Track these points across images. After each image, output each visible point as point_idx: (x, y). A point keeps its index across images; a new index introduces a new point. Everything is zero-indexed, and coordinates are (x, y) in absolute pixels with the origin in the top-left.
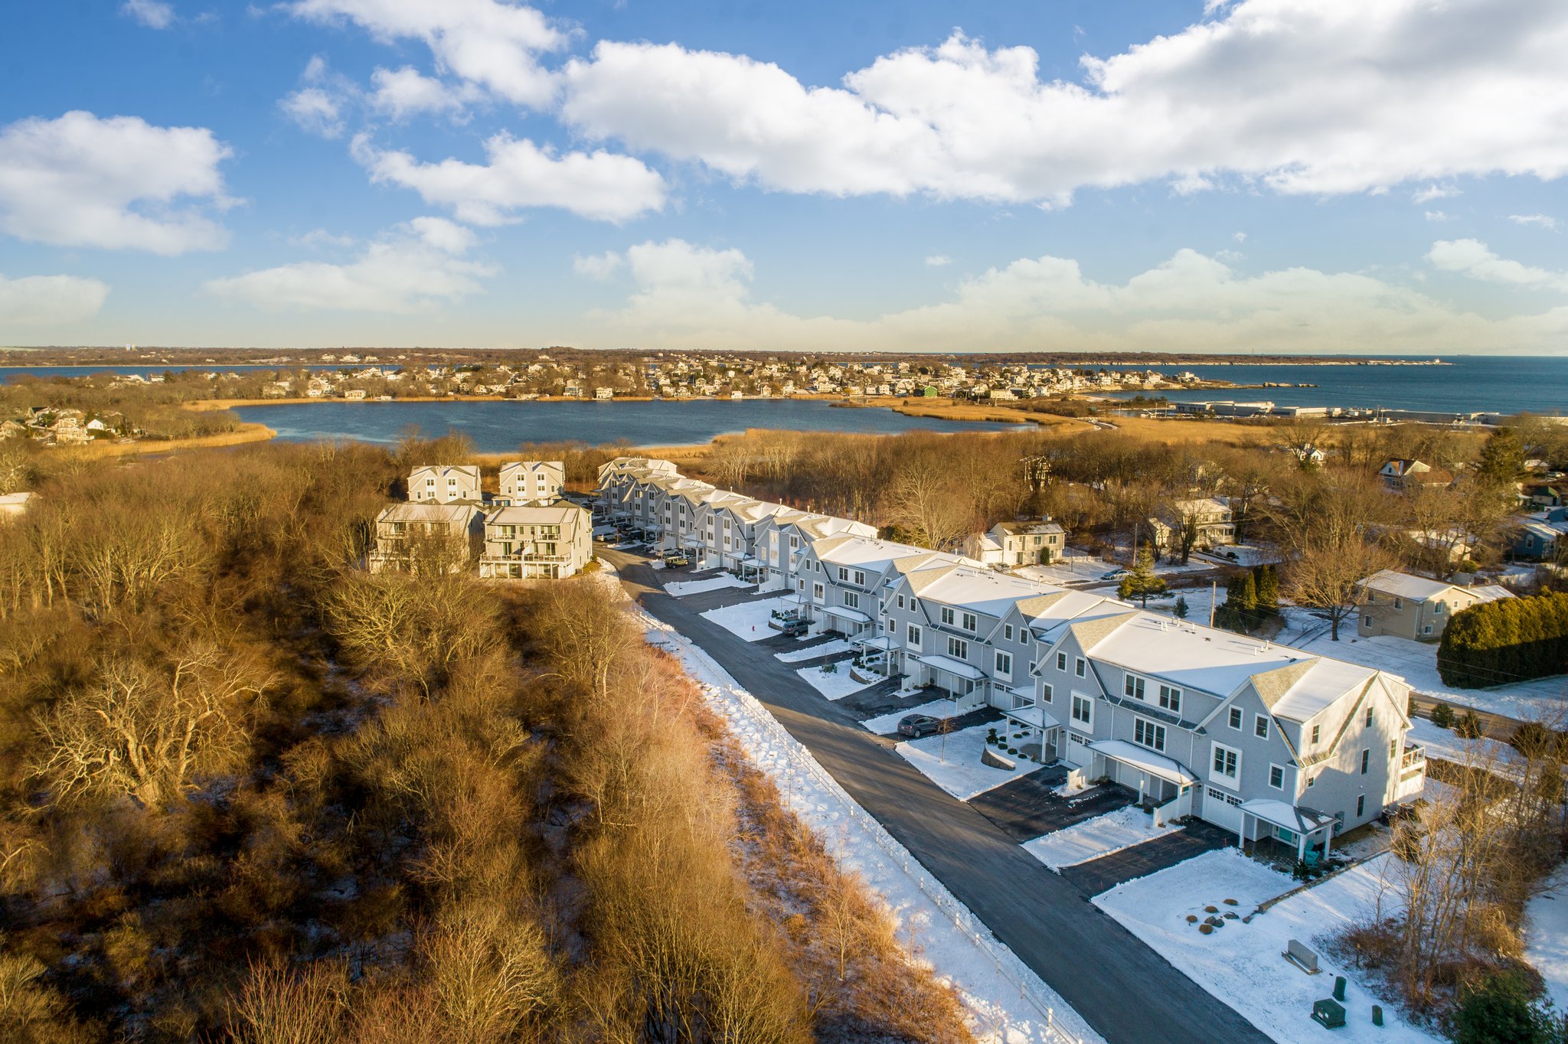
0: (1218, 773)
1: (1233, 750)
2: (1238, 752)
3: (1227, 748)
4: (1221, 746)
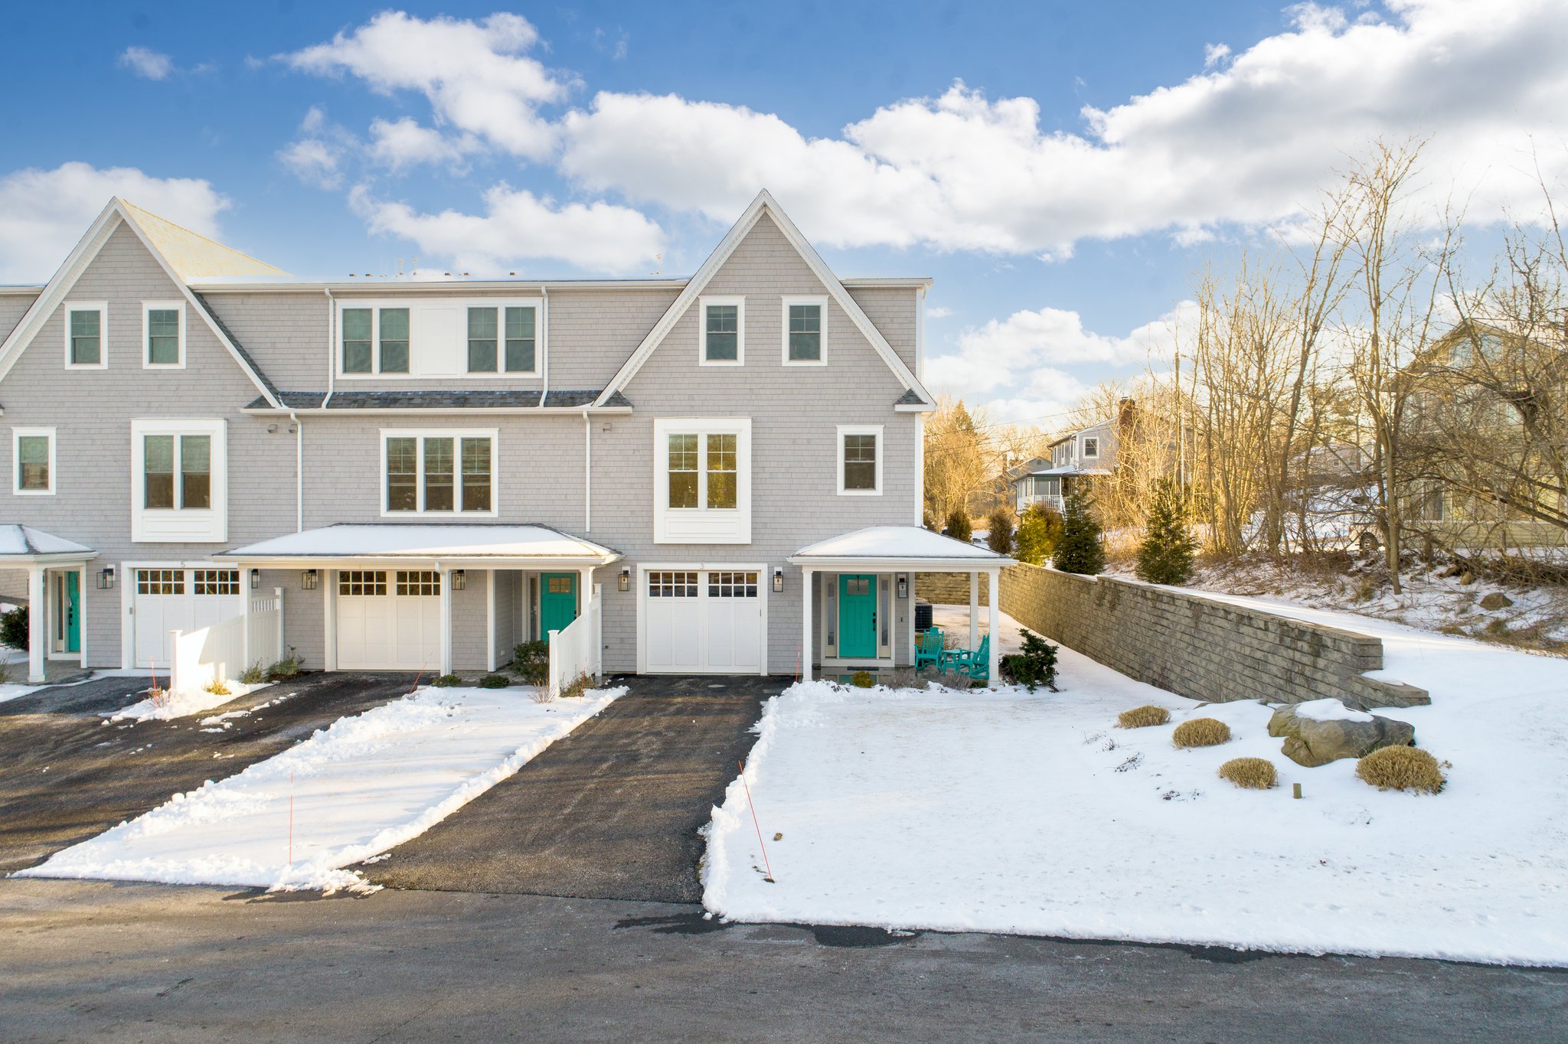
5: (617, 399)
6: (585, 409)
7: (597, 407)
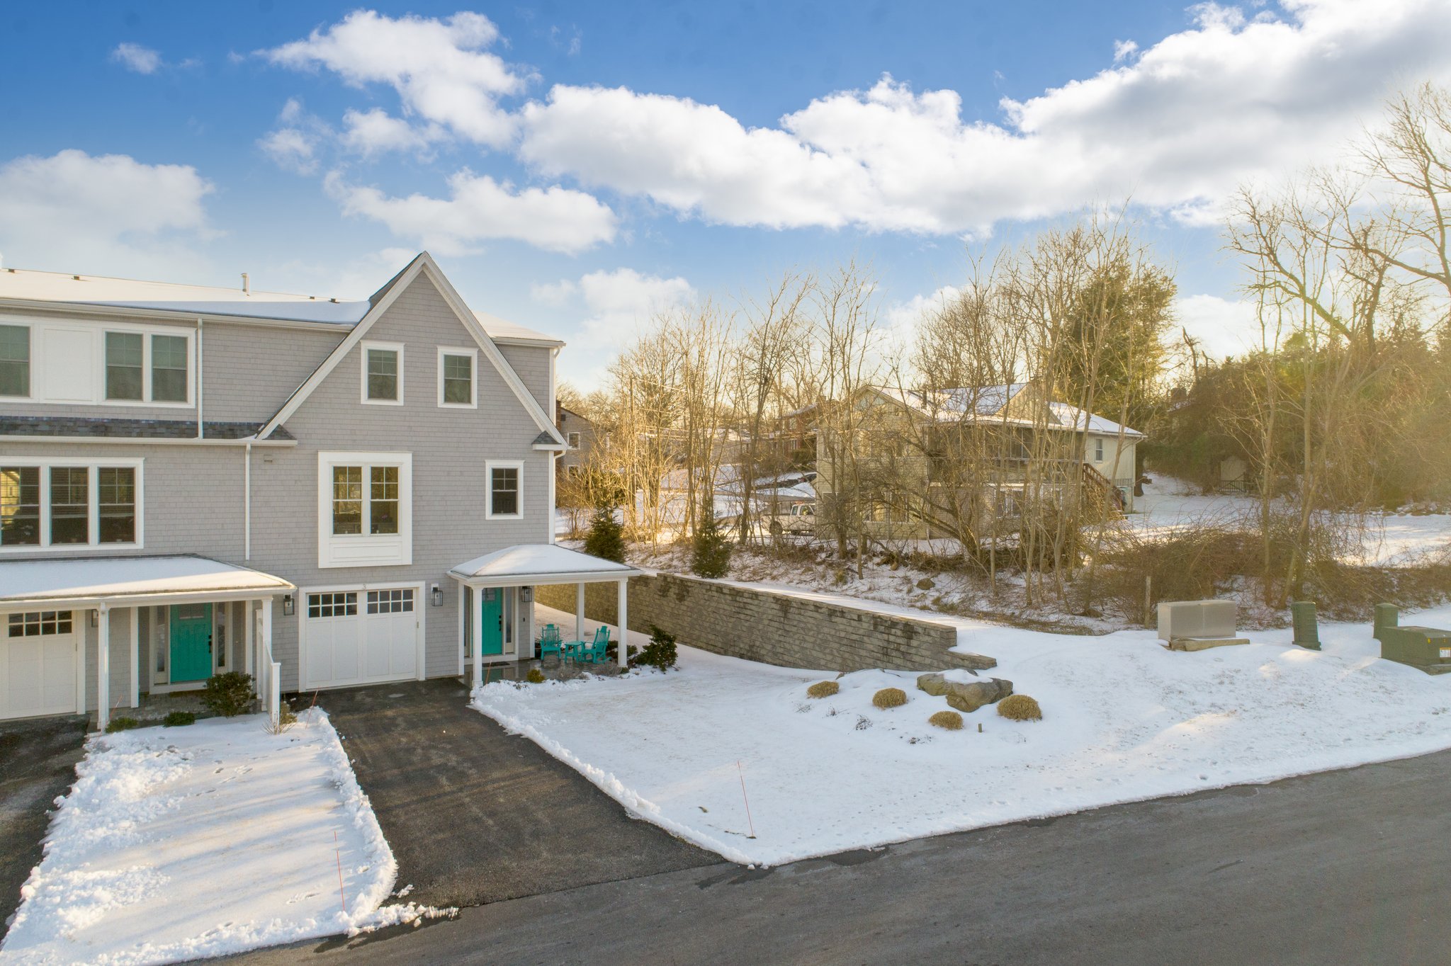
0: (347, 539)
1: (384, 459)
2: (403, 461)
3: (367, 460)
4: (347, 459)
5: (280, 433)
6: (249, 441)
7: (261, 439)
